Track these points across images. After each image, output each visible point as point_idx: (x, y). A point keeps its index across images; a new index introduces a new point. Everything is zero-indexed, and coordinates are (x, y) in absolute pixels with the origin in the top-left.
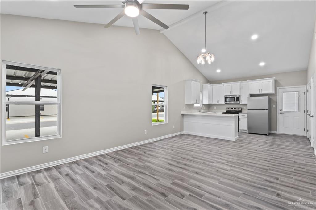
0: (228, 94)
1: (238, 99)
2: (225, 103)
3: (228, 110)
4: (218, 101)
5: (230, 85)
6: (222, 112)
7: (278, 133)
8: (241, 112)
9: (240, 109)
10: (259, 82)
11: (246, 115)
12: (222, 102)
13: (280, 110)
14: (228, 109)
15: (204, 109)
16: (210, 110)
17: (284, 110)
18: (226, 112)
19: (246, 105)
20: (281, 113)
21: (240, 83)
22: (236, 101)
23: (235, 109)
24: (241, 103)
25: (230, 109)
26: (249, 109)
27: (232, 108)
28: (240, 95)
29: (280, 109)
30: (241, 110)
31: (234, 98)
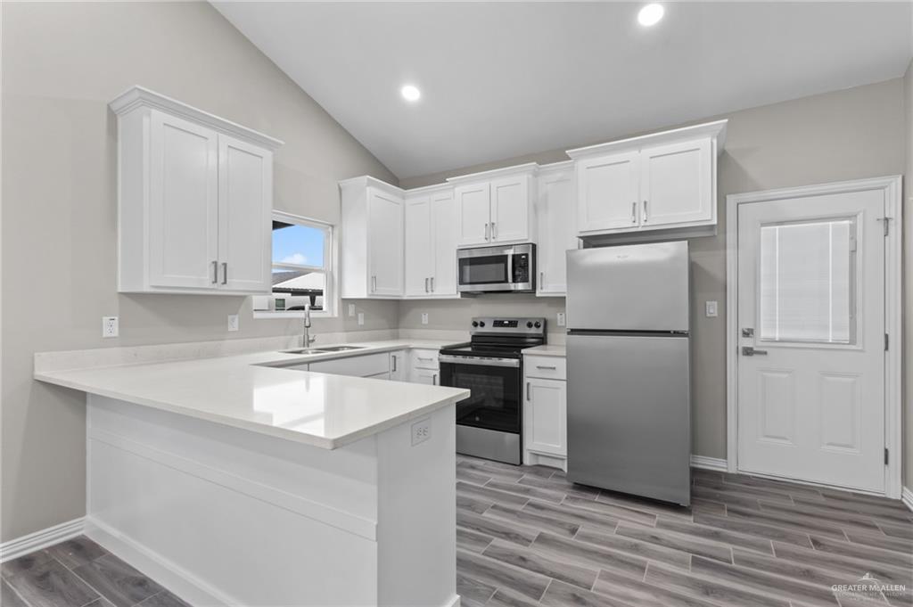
0: (476, 239)
1: (523, 265)
2: (464, 294)
3: (480, 330)
4: (429, 283)
5: (484, 185)
6: (440, 345)
7: (732, 470)
8: (542, 340)
9: (537, 326)
10: (631, 155)
11: (561, 365)
12: (448, 288)
13: (747, 334)
14: (482, 325)
15: (363, 329)
16: (401, 331)
17: (764, 333)
18: (469, 340)
19: (559, 301)
20: (748, 352)
21: (536, 175)
22: (514, 281)
23: (513, 324)
24: (538, 294)
25: (489, 329)
26: (573, 332)
27: (498, 323)
28: (534, 246)
29: (745, 325)
30: (540, 331)
31: (503, 265)
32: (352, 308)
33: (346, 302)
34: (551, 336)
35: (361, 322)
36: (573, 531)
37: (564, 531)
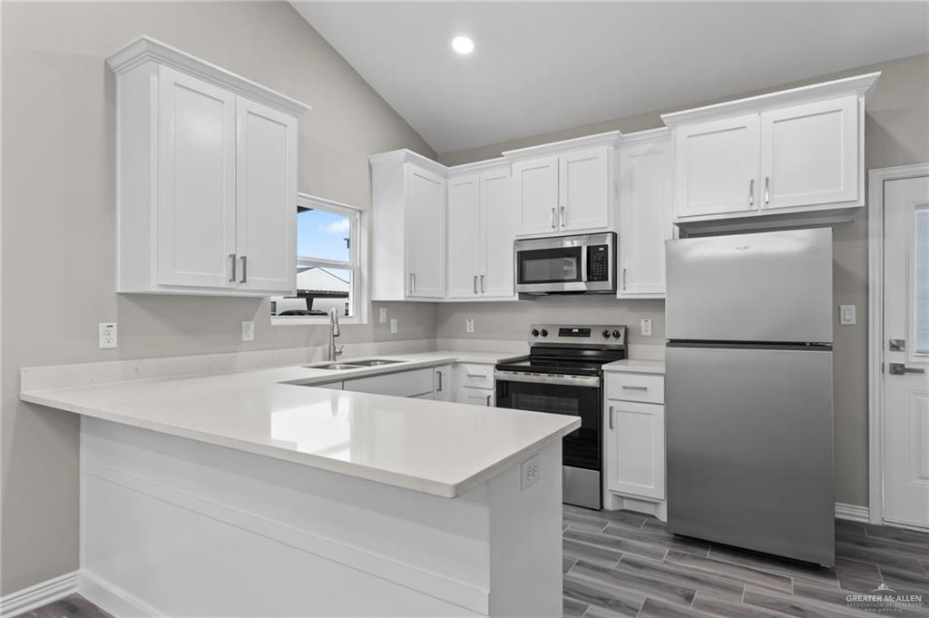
0: (540, 227)
1: (599, 261)
2: (523, 295)
3: (541, 339)
4: (479, 281)
5: (550, 160)
6: (495, 360)
7: (875, 521)
8: (620, 354)
9: (617, 335)
10: (750, 119)
11: (657, 388)
12: (504, 286)
13: (897, 346)
14: (545, 333)
15: (395, 338)
16: (439, 341)
17: (914, 345)
18: (528, 353)
19: (658, 304)
20: (898, 370)
21: (617, 146)
22: (589, 280)
23: (585, 332)
24: (619, 296)
25: (554, 339)
26: (674, 343)
27: (565, 332)
28: (615, 236)
29: (894, 334)
30: (620, 342)
31: (573, 260)
32: (383, 313)
33: (376, 305)
34: (634, 349)
35: (394, 329)
36: (689, 598)
37: (677, 597)
